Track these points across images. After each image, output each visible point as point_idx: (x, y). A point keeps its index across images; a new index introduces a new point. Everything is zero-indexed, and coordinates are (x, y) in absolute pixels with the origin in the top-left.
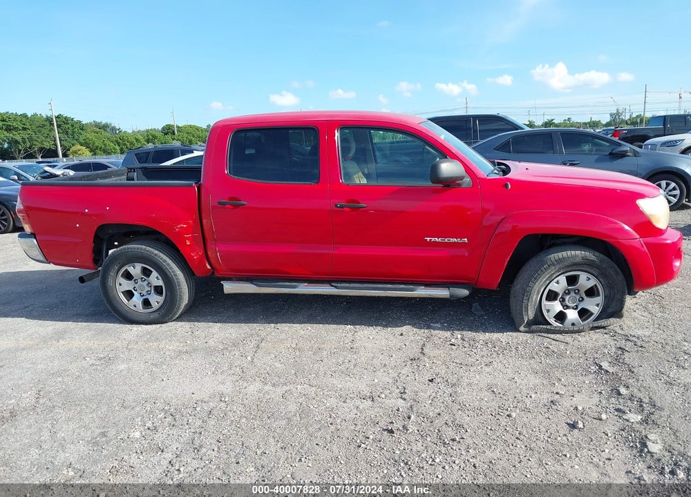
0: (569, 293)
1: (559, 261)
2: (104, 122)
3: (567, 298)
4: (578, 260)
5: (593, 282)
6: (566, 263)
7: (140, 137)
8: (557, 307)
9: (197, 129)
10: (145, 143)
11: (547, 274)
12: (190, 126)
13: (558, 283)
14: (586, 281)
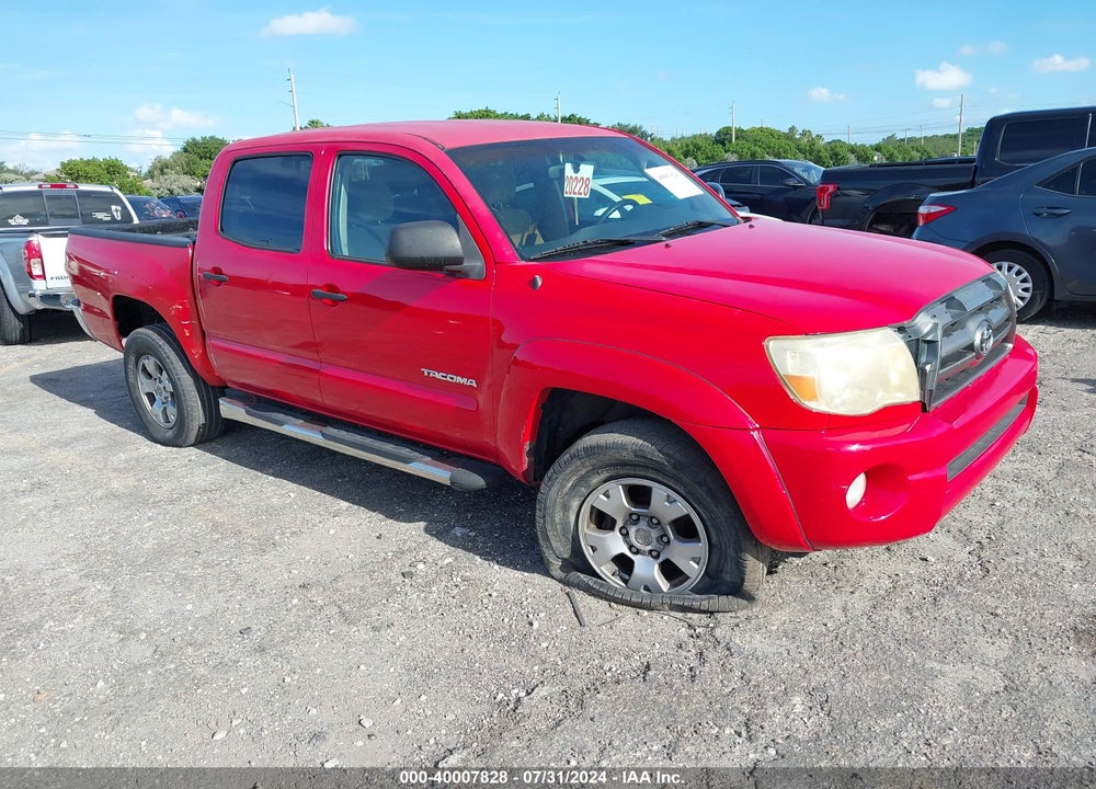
0: (636, 522)
1: (591, 451)
2: (632, 124)
3: (632, 530)
4: (626, 456)
5: (682, 508)
6: (606, 459)
7: (674, 148)
8: (616, 544)
9: (772, 133)
10: (682, 157)
11: (573, 473)
12: (761, 129)
13: (607, 495)
14: (668, 504)
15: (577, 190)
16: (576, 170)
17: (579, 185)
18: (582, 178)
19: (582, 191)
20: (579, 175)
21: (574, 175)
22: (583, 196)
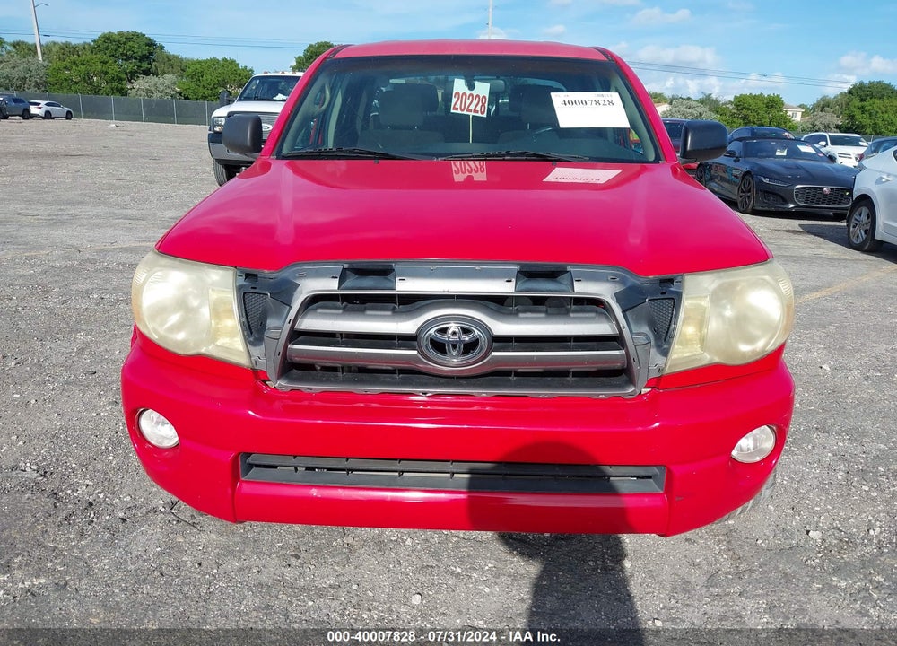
15: (472, 107)
16: (471, 87)
17: (475, 103)
18: (478, 96)
19: (478, 109)
20: (474, 93)
21: (468, 92)
22: (479, 115)
